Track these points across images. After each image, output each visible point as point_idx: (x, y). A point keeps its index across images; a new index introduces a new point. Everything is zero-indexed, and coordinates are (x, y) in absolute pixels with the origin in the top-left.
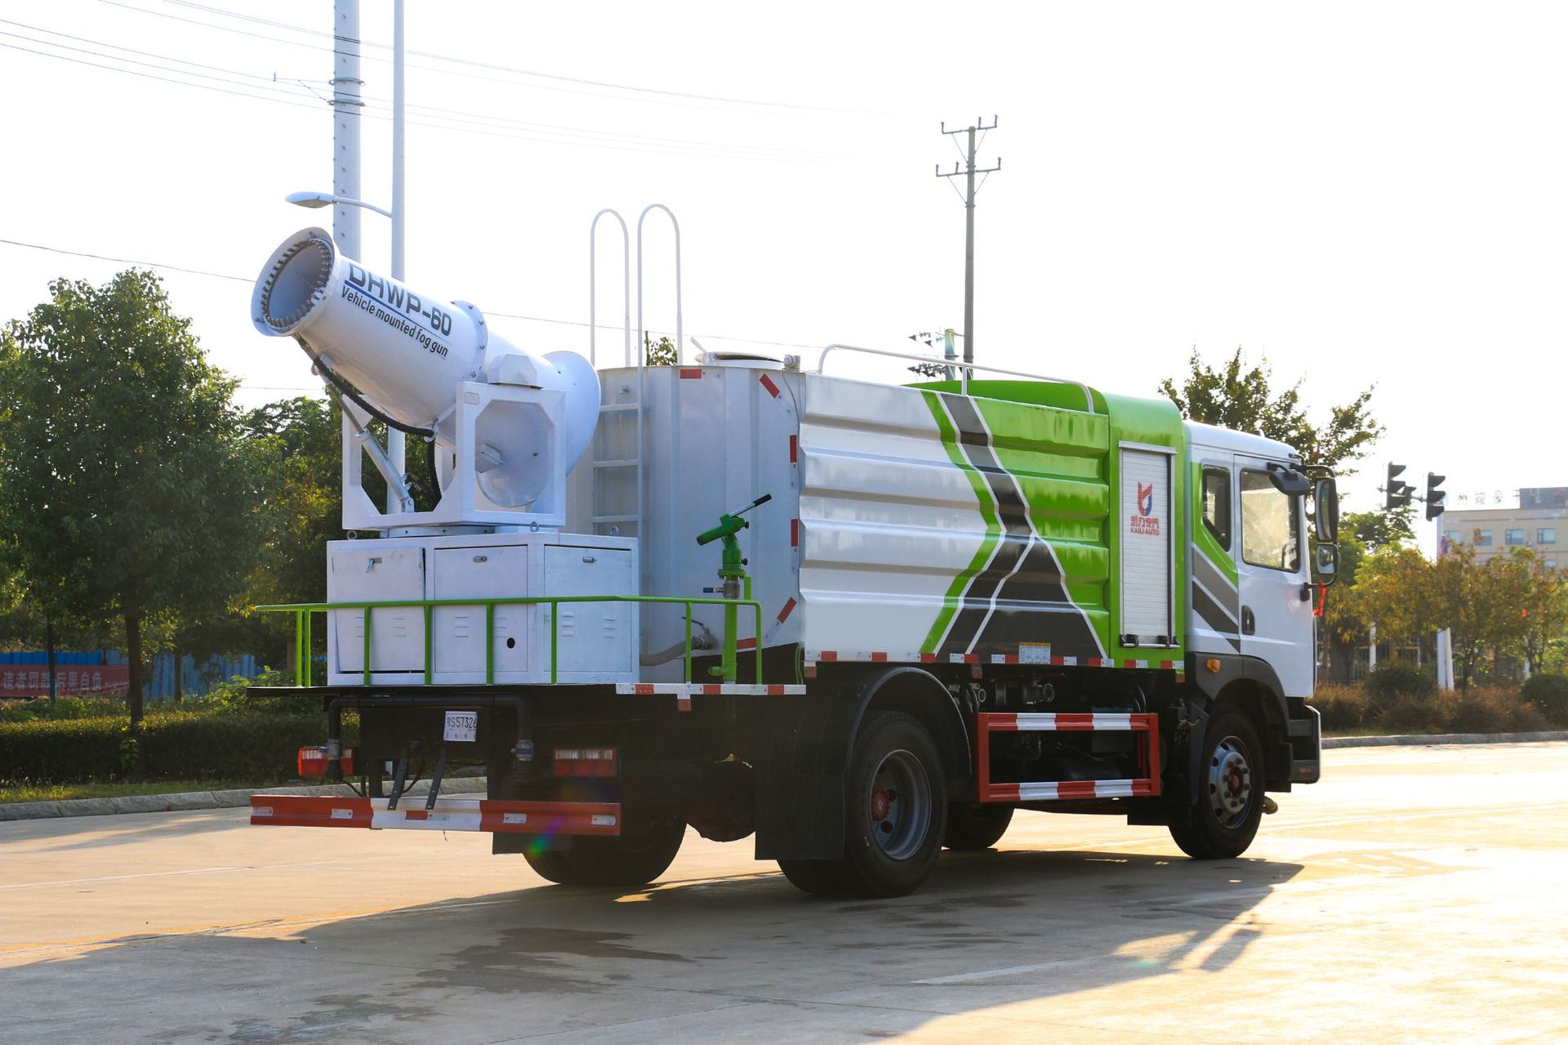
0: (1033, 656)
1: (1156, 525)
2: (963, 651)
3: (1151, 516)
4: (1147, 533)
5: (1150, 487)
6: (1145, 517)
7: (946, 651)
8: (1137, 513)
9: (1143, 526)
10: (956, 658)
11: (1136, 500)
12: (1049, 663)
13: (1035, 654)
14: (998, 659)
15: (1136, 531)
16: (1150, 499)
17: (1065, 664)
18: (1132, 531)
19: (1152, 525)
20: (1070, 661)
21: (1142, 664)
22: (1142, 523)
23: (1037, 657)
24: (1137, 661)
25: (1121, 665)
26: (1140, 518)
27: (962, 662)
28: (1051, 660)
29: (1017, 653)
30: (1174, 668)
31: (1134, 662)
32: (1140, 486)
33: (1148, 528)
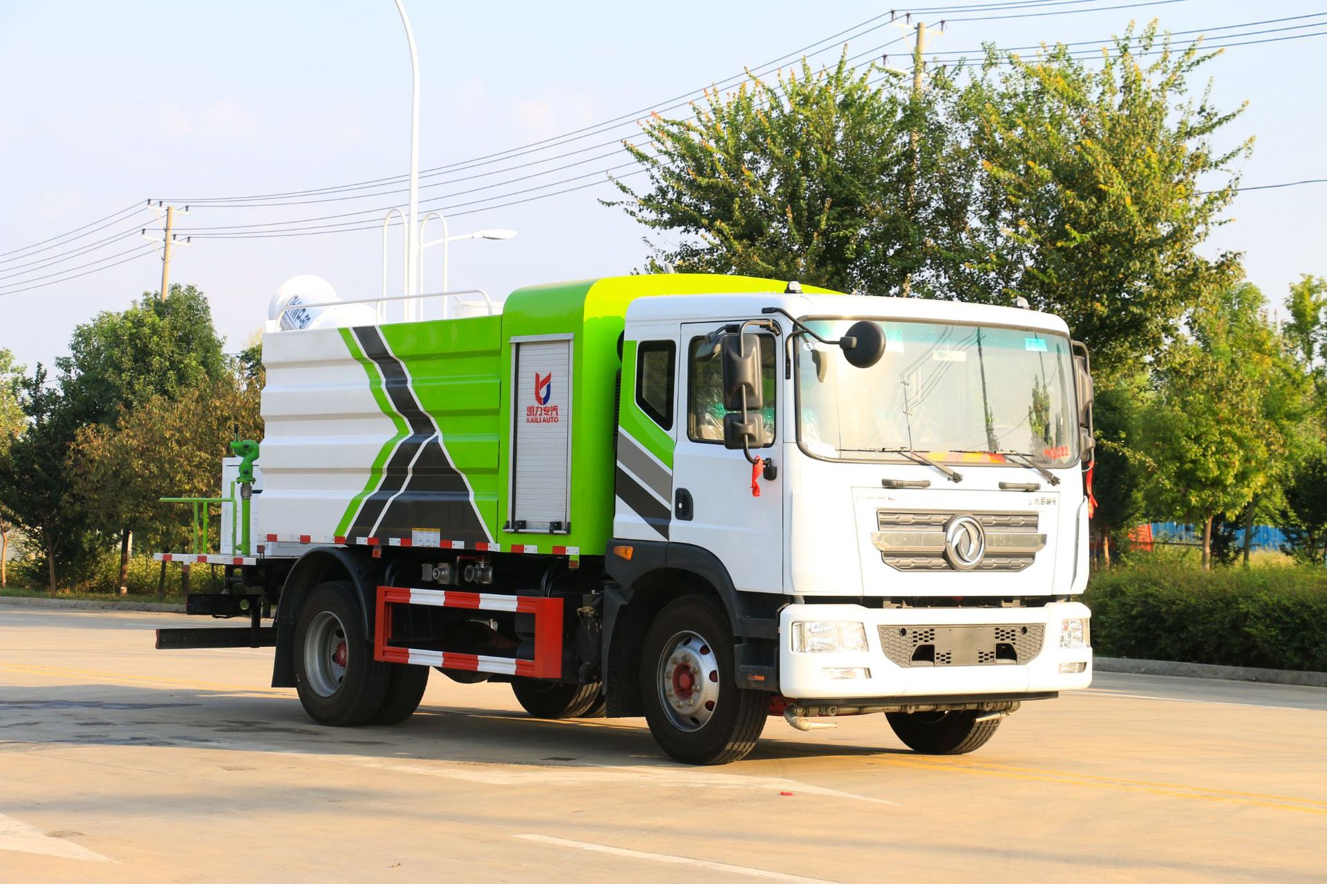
0: (424, 540)
1: (554, 412)
2: (366, 535)
3: (550, 404)
4: (544, 421)
5: (549, 377)
6: (543, 406)
7: (353, 534)
8: (536, 404)
9: (541, 415)
10: (362, 541)
11: (534, 390)
12: (439, 546)
13: (426, 538)
14: (395, 542)
15: (532, 421)
16: (549, 388)
17: (453, 547)
18: (528, 421)
19: (550, 413)
20: (458, 545)
21: (531, 549)
22: (539, 412)
23: (428, 541)
24: (525, 546)
25: (508, 550)
26: (537, 408)
27: (366, 544)
28: (441, 544)
29: (410, 537)
30: (567, 554)
31: (522, 547)
32: (537, 376)
33: (546, 417)
